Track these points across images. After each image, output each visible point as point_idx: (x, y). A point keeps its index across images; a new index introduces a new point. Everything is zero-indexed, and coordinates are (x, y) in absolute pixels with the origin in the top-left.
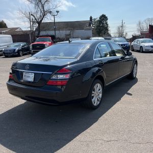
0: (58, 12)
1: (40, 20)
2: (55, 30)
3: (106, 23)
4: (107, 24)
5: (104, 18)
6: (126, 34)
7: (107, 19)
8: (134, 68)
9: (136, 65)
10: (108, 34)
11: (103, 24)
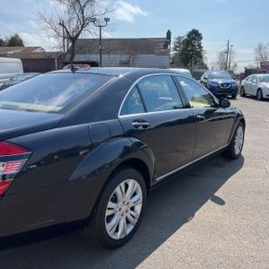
0: (107, 20)
1: (75, 34)
2: (101, 52)
3: (199, 45)
4: (201, 47)
5: (195, 35)
6: (235, 65)
7: (201, 38)
8: (236, 134)
9: (241, 128)
10: (202, 64)
11: (193, 46)
